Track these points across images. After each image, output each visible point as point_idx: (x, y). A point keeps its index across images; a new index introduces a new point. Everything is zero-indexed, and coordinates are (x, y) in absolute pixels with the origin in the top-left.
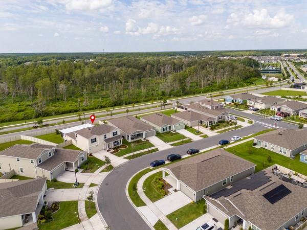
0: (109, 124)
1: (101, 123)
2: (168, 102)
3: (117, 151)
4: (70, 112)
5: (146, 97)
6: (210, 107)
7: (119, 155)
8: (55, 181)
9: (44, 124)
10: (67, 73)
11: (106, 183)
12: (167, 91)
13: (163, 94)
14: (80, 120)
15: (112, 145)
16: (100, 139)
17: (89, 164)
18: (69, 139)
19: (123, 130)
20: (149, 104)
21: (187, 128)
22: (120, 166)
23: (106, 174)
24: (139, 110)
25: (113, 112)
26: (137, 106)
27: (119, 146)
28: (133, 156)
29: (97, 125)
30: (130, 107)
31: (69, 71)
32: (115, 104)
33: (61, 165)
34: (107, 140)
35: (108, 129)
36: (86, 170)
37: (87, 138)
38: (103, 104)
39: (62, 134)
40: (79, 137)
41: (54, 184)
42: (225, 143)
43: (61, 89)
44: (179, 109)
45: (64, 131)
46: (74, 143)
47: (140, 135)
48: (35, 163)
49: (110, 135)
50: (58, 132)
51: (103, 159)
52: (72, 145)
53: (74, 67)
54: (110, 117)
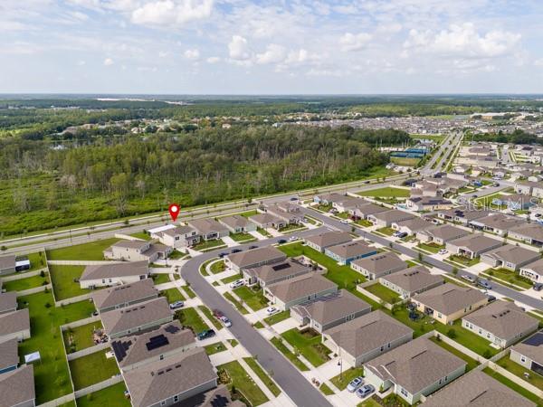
0: (190, 225)
1: (183, 224)
2: (254, 200)
3: (194, 246)
4: (150, 212)
5: (232, 194)
6: (285, 210)
7: (197, 250)
8: (152, 264)
9: (130, 223)
10: (139, 159)
11: (186, 265)
12: (258, 186)
13: (253, 191)
14: (163, 220)
15: (191, 242)
16: (182, 237)
17: (174, 254)
18: (156, 237)
19: (201, 230)
20: (231, 204)
21: (258, 229)
22: (196, 257)
23: (186, 261)
24: (220, 211)
25: (195, 212)
26: (220, 206)
27: (197, 243)
28: (207, 251)
29: (180, 226)
30: (211, 207)
31: (140, 155)
32: (197, 204)
33: (155, 254)
34: (187, 239)
35: (188, 229)
36: (172, 258)
37: (172, 236)
38: (184, 203)
39: (150, 233)
40: (166, 236)
41: (152, 265)
42: (283, 242)
43: (138, 185)
44: (259, 211)
45: (152, 231)
46: (161, 240)
47: (215, 235)
48: (139, 251)
49: (190, 235)
50: (145, 232)
51: (184, 252)
52: (159, 243)
53: (146, 149)
54: (190, 218)
